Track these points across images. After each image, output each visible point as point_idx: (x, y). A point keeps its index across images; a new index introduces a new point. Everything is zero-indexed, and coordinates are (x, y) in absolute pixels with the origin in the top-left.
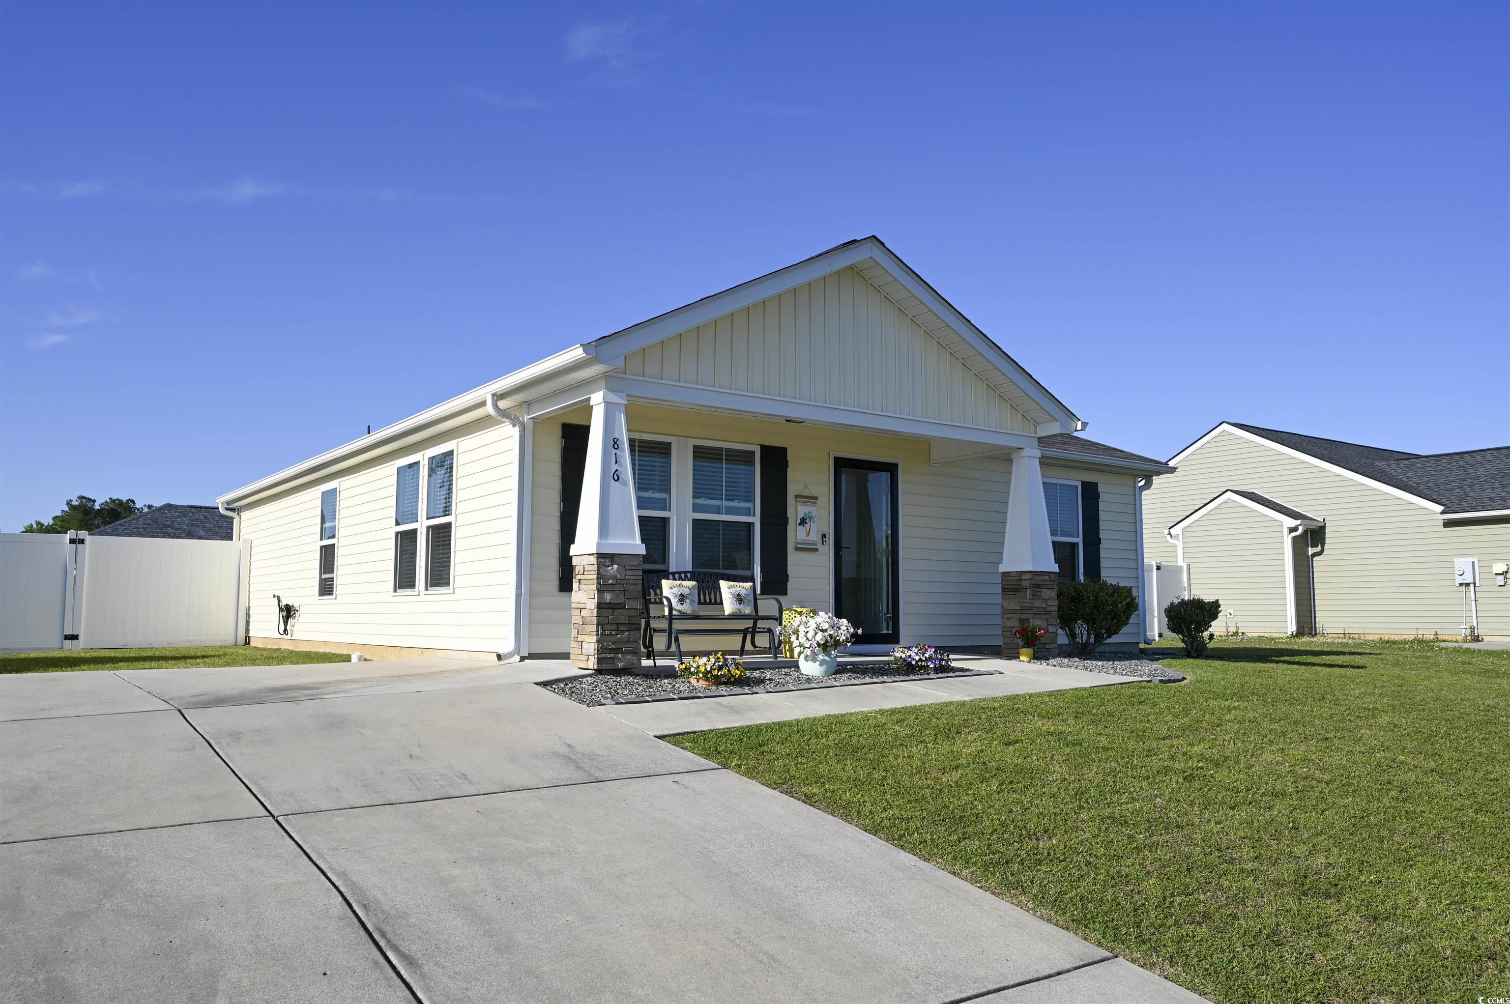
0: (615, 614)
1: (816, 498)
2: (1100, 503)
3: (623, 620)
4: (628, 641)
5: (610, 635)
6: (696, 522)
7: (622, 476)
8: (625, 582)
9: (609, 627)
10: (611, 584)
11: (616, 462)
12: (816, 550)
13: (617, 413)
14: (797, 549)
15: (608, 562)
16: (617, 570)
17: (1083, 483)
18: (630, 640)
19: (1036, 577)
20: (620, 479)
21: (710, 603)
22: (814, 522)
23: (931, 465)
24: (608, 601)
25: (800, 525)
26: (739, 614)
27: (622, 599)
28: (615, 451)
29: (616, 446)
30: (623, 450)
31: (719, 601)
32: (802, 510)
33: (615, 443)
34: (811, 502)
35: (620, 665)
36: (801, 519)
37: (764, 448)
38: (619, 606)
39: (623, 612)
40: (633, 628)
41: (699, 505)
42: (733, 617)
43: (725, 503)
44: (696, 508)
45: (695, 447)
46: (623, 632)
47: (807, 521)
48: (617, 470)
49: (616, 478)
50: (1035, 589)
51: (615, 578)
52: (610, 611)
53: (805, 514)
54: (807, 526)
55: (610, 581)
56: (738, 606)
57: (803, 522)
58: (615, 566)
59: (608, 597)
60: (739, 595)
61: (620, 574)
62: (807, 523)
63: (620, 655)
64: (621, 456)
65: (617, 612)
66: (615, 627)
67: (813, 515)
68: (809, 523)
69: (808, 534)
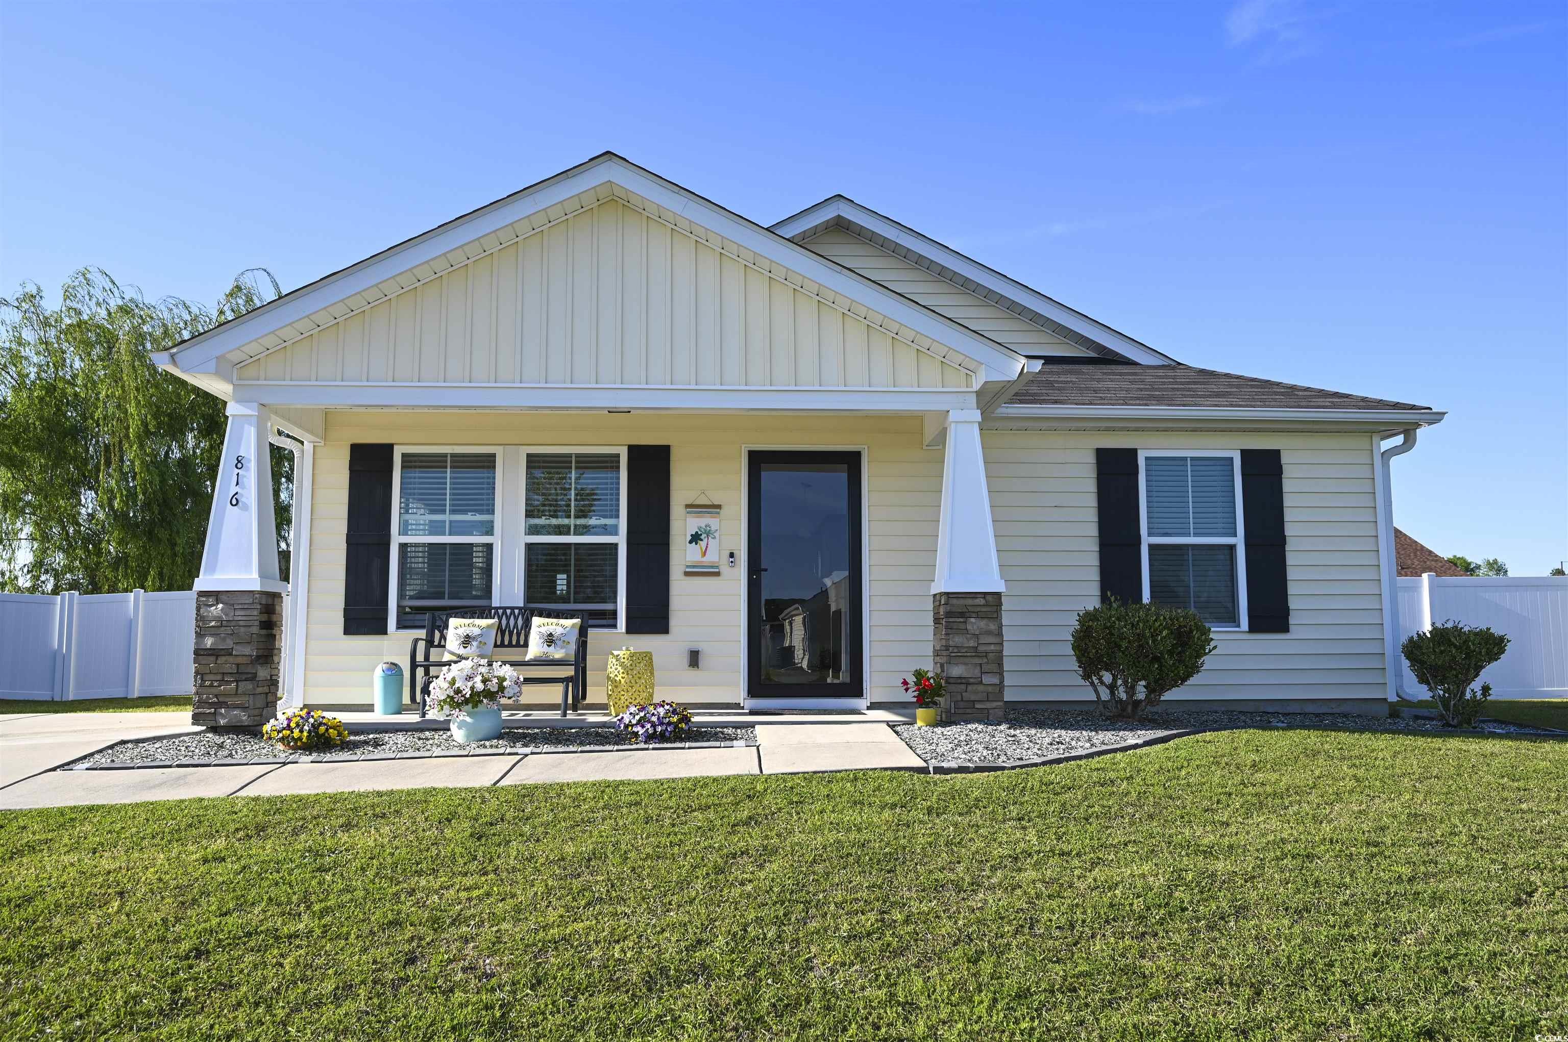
0: (219, 662)
1: (719, 507)
2: (1284, 480)
3: (227, 668)
4: (236, 694)
5: (211, 686)
6: (530, 547)
7: (242, 500)
8: (233, 624)
9: (212, 677)
10: (213, 627)
11: (237, 484)
12: (718, 574)
13: (246, 426)
14: (687, 574)
15: (211, 601)
16: (222, 610)
17: (1244, 453)
18: (239, 692)
19: (954, 601)
20: (240, 503)
21: (510, 645)
22: (714, 538)
23: (925, 447)
24: (208, 646)
25: (690, 542)
26: (544, 658)
27: (229, 644)
28: (237, 471)
29: (239, 465)
30: (248, 470)
31: (522, 643)
32: (693, 524)
33: (239, 462)
34: (708, 513)
35: (222, 722)
36: (692, 535)
37: (632, 449)
38: (223, 653)
39: (231, 659)
40: (244, 677)
41: (536, 526)
42: (538, 662)
43: (572, 522)
44: (533, 530)
45: (528, 455)
46: (229, 683)
47: (702, 537)
48: (237, 493)
49: (234, 502)
50: (951, 620)
51: (219, 619)
52: (212, 658)
53: (700, 528)
54: (703, 544)
55: (213, 624)
56: (546, 649)
57: (696, 538)
58: (220, 606)
59: (209, 642)
60: (551, 635)
61: (226, 615)
62: (702, 540)
63: (223, 711)
64: (244, 476)
65: (221, 660)
66: (219, 677)
67: (713, 528)
68: (705, 541)
69: (704, 554)
